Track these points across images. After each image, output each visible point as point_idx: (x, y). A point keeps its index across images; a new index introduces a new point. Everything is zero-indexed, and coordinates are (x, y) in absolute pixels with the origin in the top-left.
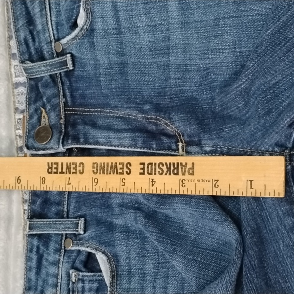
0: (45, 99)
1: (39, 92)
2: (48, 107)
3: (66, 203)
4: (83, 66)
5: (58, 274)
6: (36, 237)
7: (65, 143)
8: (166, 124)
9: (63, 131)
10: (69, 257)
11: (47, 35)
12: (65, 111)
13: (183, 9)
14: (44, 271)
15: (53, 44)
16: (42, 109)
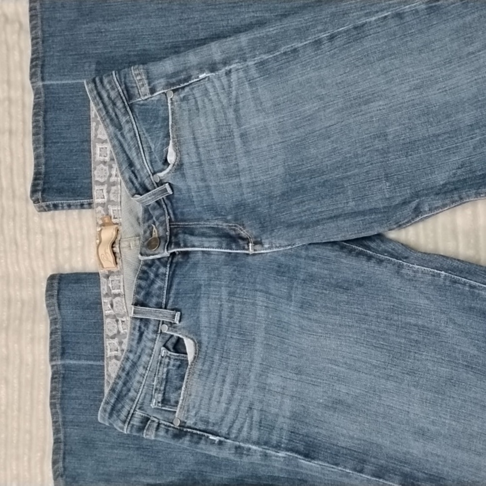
0: (154, 218)
1: (150, 214)
2: (157, 224)
3: (165, 297)
4: (180, 190)
5: (153, 348)
6: (139, 320)
7: (169, 248)
8: (240, 229)
9: (168, 240)
10: (163, 338)
11: (145, 171)
12: (170, 225)
13: (244, 142)
14: (143, 344)
15: (151, 177)
16: (153, 225)
